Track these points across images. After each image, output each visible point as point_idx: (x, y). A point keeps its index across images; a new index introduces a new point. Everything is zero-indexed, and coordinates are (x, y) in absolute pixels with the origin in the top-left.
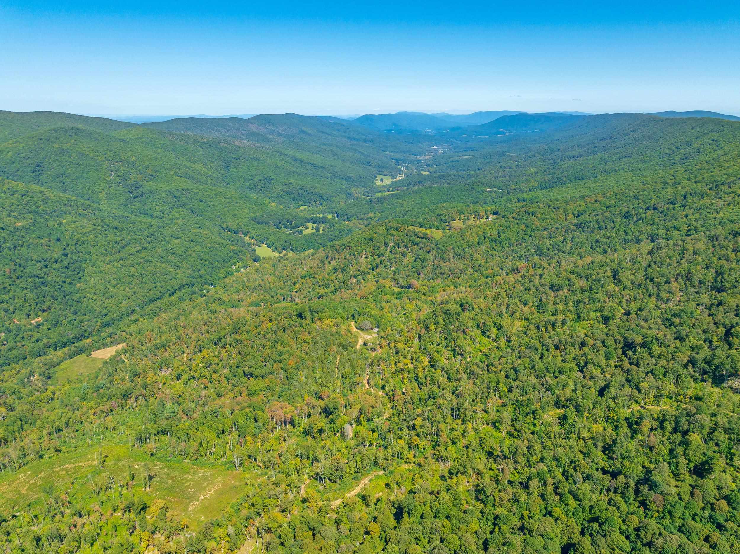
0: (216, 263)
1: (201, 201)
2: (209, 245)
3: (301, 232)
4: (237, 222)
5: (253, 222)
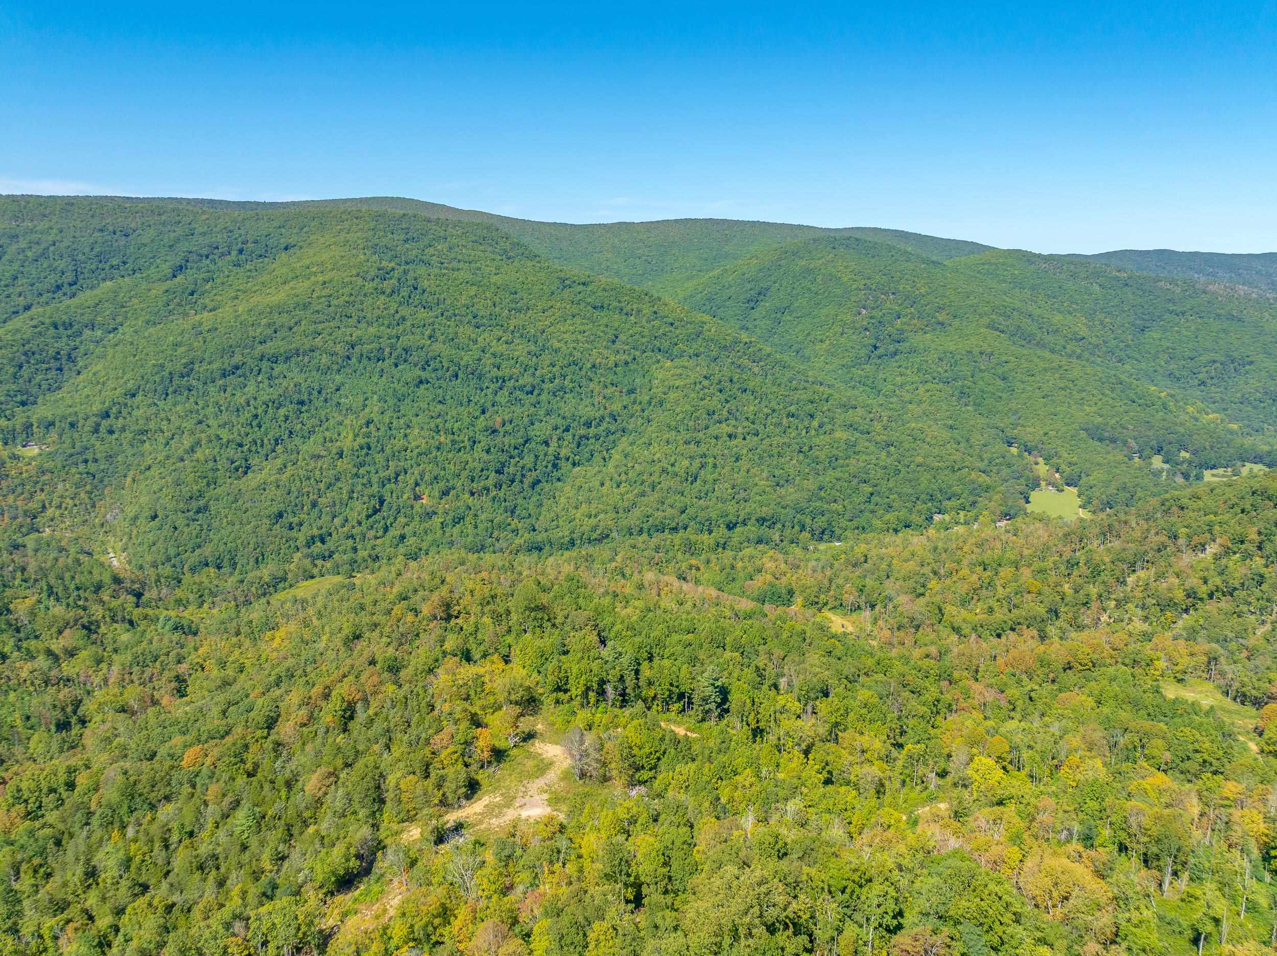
0: (892, 497)
1: (1004, 379)
2: (919, 459)
3: (1199, 477)
4: (1046, 429)
5: (1083, 434)
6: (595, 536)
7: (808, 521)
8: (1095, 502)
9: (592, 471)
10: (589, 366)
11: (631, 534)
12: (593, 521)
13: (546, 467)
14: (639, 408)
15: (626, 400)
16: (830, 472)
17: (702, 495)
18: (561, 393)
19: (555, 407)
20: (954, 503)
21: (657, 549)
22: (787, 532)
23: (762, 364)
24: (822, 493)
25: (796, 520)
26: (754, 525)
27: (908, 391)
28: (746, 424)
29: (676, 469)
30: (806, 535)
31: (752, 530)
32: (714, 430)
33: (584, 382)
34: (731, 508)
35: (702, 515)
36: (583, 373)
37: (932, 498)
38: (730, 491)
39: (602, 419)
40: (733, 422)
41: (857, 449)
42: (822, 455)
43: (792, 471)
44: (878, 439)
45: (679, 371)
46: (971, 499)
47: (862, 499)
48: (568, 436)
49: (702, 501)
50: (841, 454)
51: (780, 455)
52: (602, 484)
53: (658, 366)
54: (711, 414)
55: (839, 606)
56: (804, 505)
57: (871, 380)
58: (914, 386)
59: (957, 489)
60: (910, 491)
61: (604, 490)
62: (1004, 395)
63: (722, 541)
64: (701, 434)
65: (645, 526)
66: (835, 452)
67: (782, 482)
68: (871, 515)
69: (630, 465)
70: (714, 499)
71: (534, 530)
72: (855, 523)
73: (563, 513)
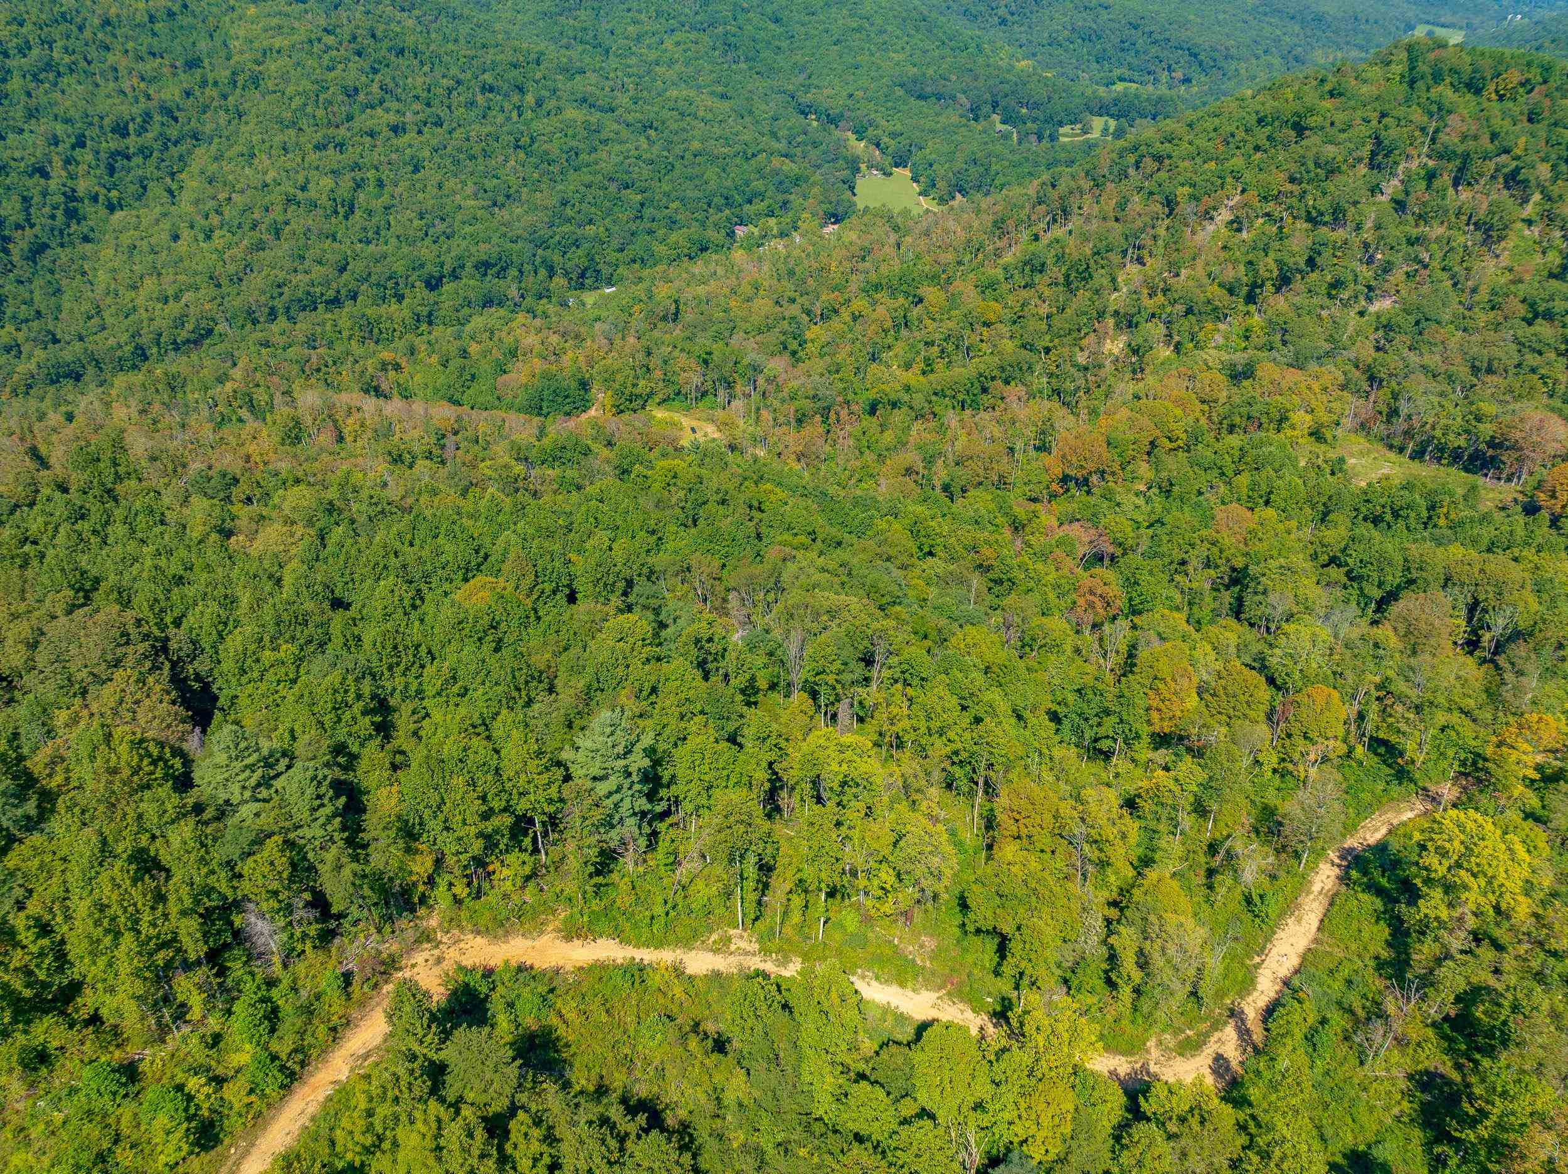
0: (673, 206)
1: (777, 21)
2: (696, 145)
3: (1053, 138)
4: (850, 89)
5: (899, 92)
6: (183, 335)
7: (557, 258)
8: (941, 184)
9: (148, 214)
10: (96, 21)
11: (255, 322)
12: (174, 309)
13: (53, 217)
14: (215, 93)
15: (187, 80)
16: (572, 175)
17: (370, 235)
18: (51, 76)
19: (44, 100)
20: (760, 206)
21: (311, 342)
22: (530, 281)
23: (417, 12)
24: (569, 212)
25: (538, 260)
26: (473, 277)
27: (649, 47)
28: (417, 106)
29: (312, 193)
30: (559, 281)
31: (470, 284)
32: (366, 120)
33: (93, 54)
34: (426, 251)
35: (379, 271)
36: (87, 34)
37: (728, 201)
38: (416, 223)
39: (147, 116)
40: (395, 105)
41: (604, 135)
42: (554, 149)
43: (512, 180)
44: (630, 118)
45: (275, 21)
46: (780, 197)
47: (631, 214)
48: (86, 156)
49: (372, 247)
50: (582, 146)
51: (486, 154)
52: (176, 238)
53: (235, 15)
54: (351, 93)
55: (676, 396)
56: (545, 232)
57: (591, 34)
58: (656, 38)
59: (758, 185)
60: (697, 194)
61: (182, 246)
62: (784, 44)
63: (424, 311)
64: (342, 131)
65: (278, 304)
66: (574, 144)
67: (501, 199)
68: (648, 238)
69: (222, 196)
70: (393, 241)
71: (56, 341)
72: (629, 253)
73: (109, 300)
